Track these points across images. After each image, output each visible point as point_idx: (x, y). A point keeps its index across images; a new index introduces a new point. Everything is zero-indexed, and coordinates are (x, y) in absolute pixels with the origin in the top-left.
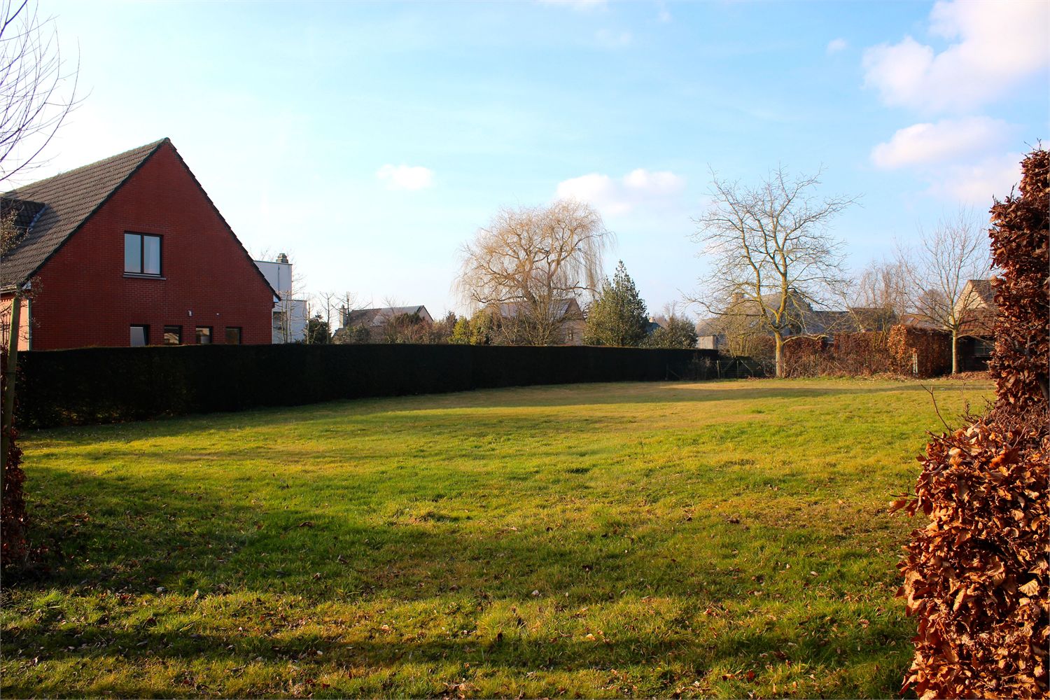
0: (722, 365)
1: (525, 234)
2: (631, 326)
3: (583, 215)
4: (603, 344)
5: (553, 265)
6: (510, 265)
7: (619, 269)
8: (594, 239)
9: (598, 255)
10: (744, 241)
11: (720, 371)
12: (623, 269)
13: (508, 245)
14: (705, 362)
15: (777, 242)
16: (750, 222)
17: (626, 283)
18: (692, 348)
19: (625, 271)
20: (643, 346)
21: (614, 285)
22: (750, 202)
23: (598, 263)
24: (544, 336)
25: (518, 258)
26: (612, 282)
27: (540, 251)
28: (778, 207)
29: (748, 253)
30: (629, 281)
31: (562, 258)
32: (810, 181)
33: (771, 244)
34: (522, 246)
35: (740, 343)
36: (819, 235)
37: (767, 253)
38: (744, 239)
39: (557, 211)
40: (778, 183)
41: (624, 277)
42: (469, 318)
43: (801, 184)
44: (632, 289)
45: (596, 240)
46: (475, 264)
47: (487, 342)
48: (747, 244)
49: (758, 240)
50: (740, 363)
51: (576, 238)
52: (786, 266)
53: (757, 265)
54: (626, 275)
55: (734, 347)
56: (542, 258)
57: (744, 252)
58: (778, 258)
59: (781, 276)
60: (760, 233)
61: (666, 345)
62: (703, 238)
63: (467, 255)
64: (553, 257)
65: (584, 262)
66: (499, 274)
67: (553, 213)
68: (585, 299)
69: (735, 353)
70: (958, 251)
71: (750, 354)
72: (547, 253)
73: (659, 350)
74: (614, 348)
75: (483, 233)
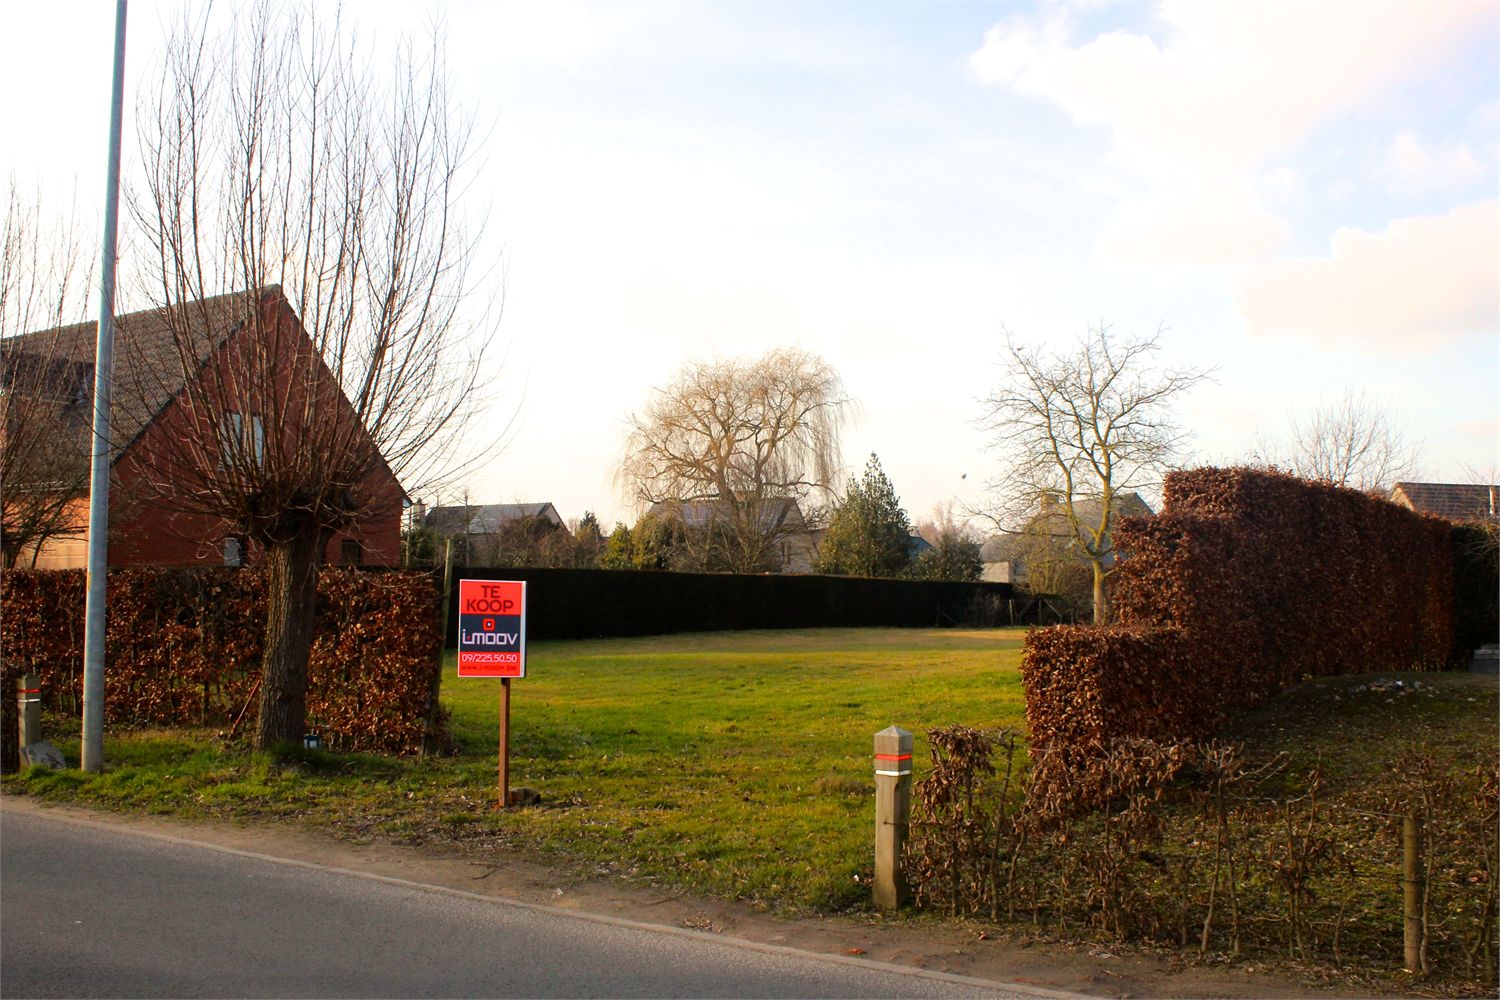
0: (1018, 607)
1: (722, 398)
2: (888, 548)
3: (812, 371)
4: (843, 572)
5: (766, 448)
6: (699, 446)
7: (871, 465)
8: (830, 409)
9: (834, 433)
10: (1050, 431)
11: (1014, 617)
12: (877, 465)
13: (694, 413)
14: (992, 603)
15: (1097, 432)
16: (1057, 401)
17: (881, 485)
18: (974, 581)
19: (879, 469)
20: (902, 576)
21: (863, 488)
22: (1059, 375)
23: (833, 445)
24: (751, 558)
25: (710, 435)
26: (861, 483)
27: (744, 424)
28: (1098, 381)
29: (1055, 447)
30: (884, 482)
31: (779, 436)
32: (1146, 346)
33: (1089, 435)
34: (717, 417)
35: (1046, 572)
36: (1158, 421)
37: (1083, 447)
38: (1049, 427)
39: (771, 364)
40: (1099, 348)
41: (877, 477)
42: (630, 527)
43: (1133, 350)
44: (890, 494)
45: (831, 410)
46: (644, 443)
47: (658, 564)
48: (1054, 434)
49: (1070, 429)
50: (1044, 604)
51: (801, 407)
52: (1109, 466)
53: (1067, 464)
54: (881, 474)
55: (1034, 580)
56: (746, 436)
57: (1049, 444)
58: (1098, 455)
59: (1101, 480)
60: (1073, 418)
61: (937, 576)
62: (991, 424)
63: (633, 429)
64: (764, 434)
65: (811, 443)
66: (682, 460)
67: (766, 367)
68: (812, 500)
69: (1034, 589)
70: (1343, 452)
71: (1060, 591)
72: (757, 429)
73: (926, 583)
74: (863, 580)
75: (657, 395)
